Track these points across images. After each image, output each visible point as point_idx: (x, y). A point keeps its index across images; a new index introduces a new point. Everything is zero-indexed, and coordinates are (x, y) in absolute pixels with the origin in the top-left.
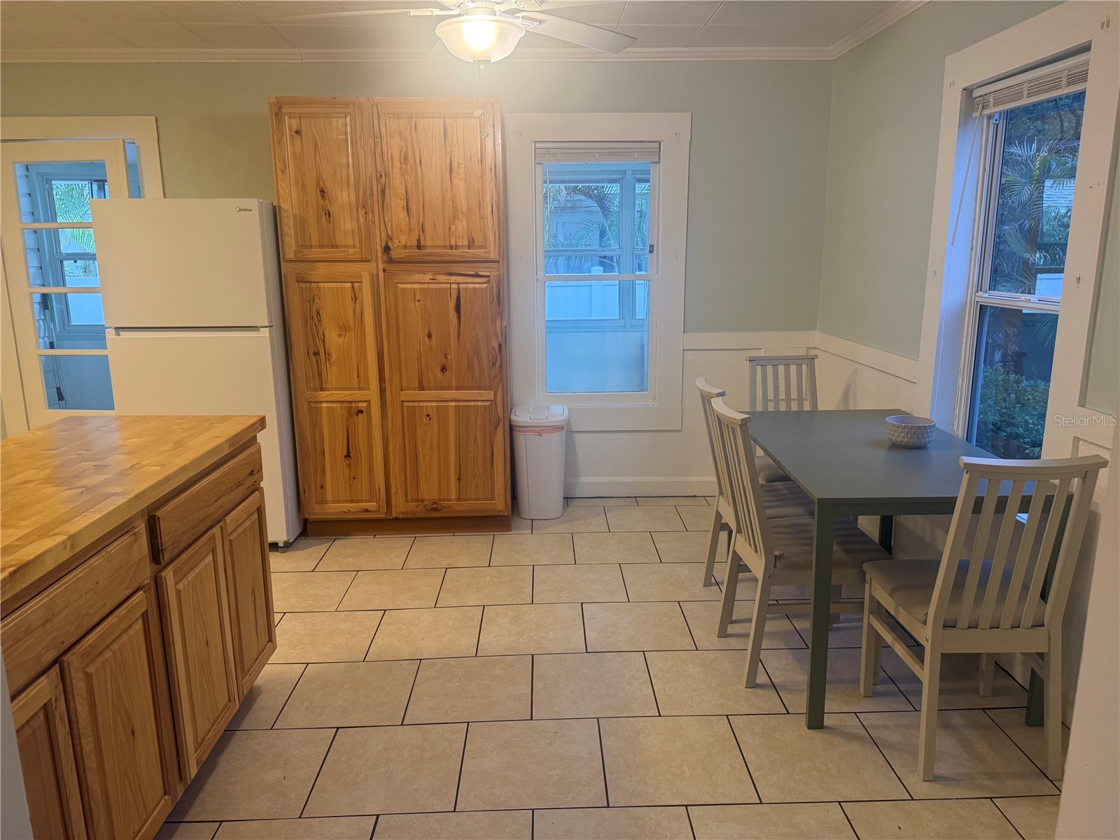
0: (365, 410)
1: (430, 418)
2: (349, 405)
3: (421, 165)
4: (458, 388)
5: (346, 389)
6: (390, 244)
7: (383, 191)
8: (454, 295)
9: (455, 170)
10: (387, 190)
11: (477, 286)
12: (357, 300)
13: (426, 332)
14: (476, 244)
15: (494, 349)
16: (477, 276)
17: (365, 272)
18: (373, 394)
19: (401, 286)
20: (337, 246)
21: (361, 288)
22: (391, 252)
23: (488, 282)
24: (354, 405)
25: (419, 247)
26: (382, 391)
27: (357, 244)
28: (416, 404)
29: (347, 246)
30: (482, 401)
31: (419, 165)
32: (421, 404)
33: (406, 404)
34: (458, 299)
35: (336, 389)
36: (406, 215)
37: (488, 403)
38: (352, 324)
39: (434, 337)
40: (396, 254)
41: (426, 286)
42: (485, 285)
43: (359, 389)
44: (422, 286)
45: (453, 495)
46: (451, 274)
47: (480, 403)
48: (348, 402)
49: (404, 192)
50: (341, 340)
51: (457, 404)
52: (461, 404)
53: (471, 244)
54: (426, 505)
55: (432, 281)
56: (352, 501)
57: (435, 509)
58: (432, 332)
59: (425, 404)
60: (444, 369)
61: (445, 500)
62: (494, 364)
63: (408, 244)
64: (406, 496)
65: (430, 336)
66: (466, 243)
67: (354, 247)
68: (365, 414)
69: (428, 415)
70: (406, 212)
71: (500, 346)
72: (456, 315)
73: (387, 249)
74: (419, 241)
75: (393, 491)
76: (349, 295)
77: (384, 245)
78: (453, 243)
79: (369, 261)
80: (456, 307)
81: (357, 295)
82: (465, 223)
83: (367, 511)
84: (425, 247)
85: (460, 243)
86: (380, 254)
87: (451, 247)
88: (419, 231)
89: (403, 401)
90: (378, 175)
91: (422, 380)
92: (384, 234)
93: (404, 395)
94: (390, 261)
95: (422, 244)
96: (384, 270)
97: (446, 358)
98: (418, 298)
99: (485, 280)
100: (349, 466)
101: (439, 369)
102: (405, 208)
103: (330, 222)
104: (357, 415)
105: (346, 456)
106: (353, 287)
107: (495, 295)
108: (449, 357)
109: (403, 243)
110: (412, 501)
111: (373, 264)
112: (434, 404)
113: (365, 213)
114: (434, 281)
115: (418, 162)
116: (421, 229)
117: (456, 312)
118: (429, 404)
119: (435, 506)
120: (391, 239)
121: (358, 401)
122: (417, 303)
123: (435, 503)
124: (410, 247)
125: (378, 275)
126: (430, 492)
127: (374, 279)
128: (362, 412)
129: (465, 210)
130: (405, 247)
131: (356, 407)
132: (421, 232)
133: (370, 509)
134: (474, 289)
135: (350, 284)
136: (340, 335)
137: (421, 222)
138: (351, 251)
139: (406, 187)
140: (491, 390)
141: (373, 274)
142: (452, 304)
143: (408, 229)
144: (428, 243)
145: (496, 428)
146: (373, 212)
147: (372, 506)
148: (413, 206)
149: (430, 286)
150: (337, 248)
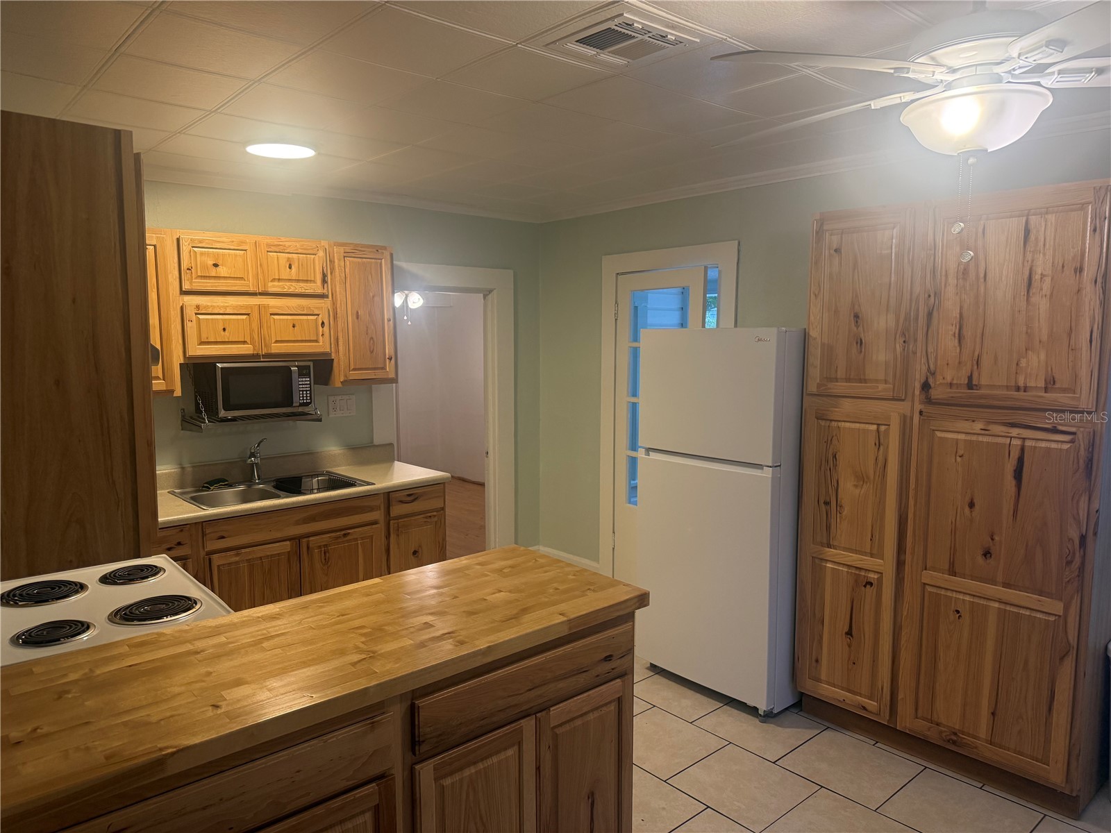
0: (875, 583)
1: (960, 617)
2: (857, 572)
3: (985, 280)
4: (1006, 585)
5: (856, 552)
6: (931, 381)
7: (930, 315)
8: (1015, 454)
9: (1035, 284)
10: (935, 314)
11: (1054, 445)
12: (882, 448)
13: (967, 499)
14: (1057, 385)
15: (1071, 540)
16: (1055, 430)
17: (894, 412)
18: (885, 565)
19: (939, 434)
20: (865, 381)
21: (887, 432)
22: (930, 390)
23: (1072, 441)
24: (863, 573)
25: (970, 386)
26: (900, 564)
27: (890, 379)
28: (943, 592)
29: (877, 381)
30: (1043, 612)
31: (982, 280)
32: (949, 594)
33: (929, 589)
34: (1021, 460)
35: (845, 549)
36: (957, 344)
37: (1052, 618)
38: (872, 477)
39: (977, 507)
40: (936, 393)
41: (974, 438)
42: (1066, 446)
43: (872, 555)
44: (969, 438)
45: (983, 732)
46: (1013, 425)
47: (1039, 615)
48: (857, 568)
49: (958, 316)
50: (857, 491)
51: (1002, 606)
52: (1008, 608)
53: (1050, 386)
54: (941, 732)
55: (983, 432)
56: (849, 691)
57: (954, 743)
58: (975, 501)
59: (954, 595)
60: (987, 554)
61: (969, 735)
62: (1069, 563)
63: (955, 382)
64: (916, 710)
65: (972, 505)
66: (1042, 384)
67: (886, 382)
68: (874, 588)
69: (958, 612)
70: (957, 341)
71: (1083, 538)
72: (1014, 483)
73: (926, 386)
74: (970, 378)
75: (901, 696)
76: (872, 440)
77: (922, 381)
78: (1021, 383)
79: (903, 400)
80: (1015, 471)
81: (882, 441)
82: (1043, 356)
83: (864, 708)
84: (978, 387)
85: (1031, 384)
86: (917, 392)
87: (1018, 389)
88: (972, 366)
89: (925, 584)
90: (926, 296)
91: (953, 561)
92: (924, 368)
93: (928, 577)
94: (929, 401)
95: (974, 383)
96: (921, 413)
97: (993, 539)
98: (961, 452)
99: (1067, 438)
100: (850, 646)
101: (980, 552)
102: (957, 335)
103: (861, 352)
104: (865, 586)
105: (847, 633)
106: (878, 430)
107: (1081, 462)
108: (997, 538)
109: (949, 379)
110: (924, 719)
111: (904, 407)
112: (967, 598)
113: (904, 342)
114: (987, 432)
115: (982, 275)
116: (975, 363)
117: (1015, 478)
118: (961, 597)
119: (954, 738)
120: (933, 374)
121: (869, 571)
122: (959, 459)
123: (955, 734)
124: (958, 386)
125: (912, 418)
126: (949, 715)
127: (905, 422)
128: (871, 584)
129: (1045, 338)
130: (951, 385)
131: (865, 576)
132: (976, 367)
133: (869, 708)
134: (1048, 450)
135: (874, 427)
136: (856, 486)
137: (976, 354)
138: (881, 386)
139: (961, 308)
140: (1061, 600)
141: (905, 416)
142: (1010, 467)
143: (957, 361)
144: (984, 381)
145: (1062, 659)
146: (916, 340)
147: (872, 705)
148: (968, 333)
149: (981, 438)
150: (866, 383)
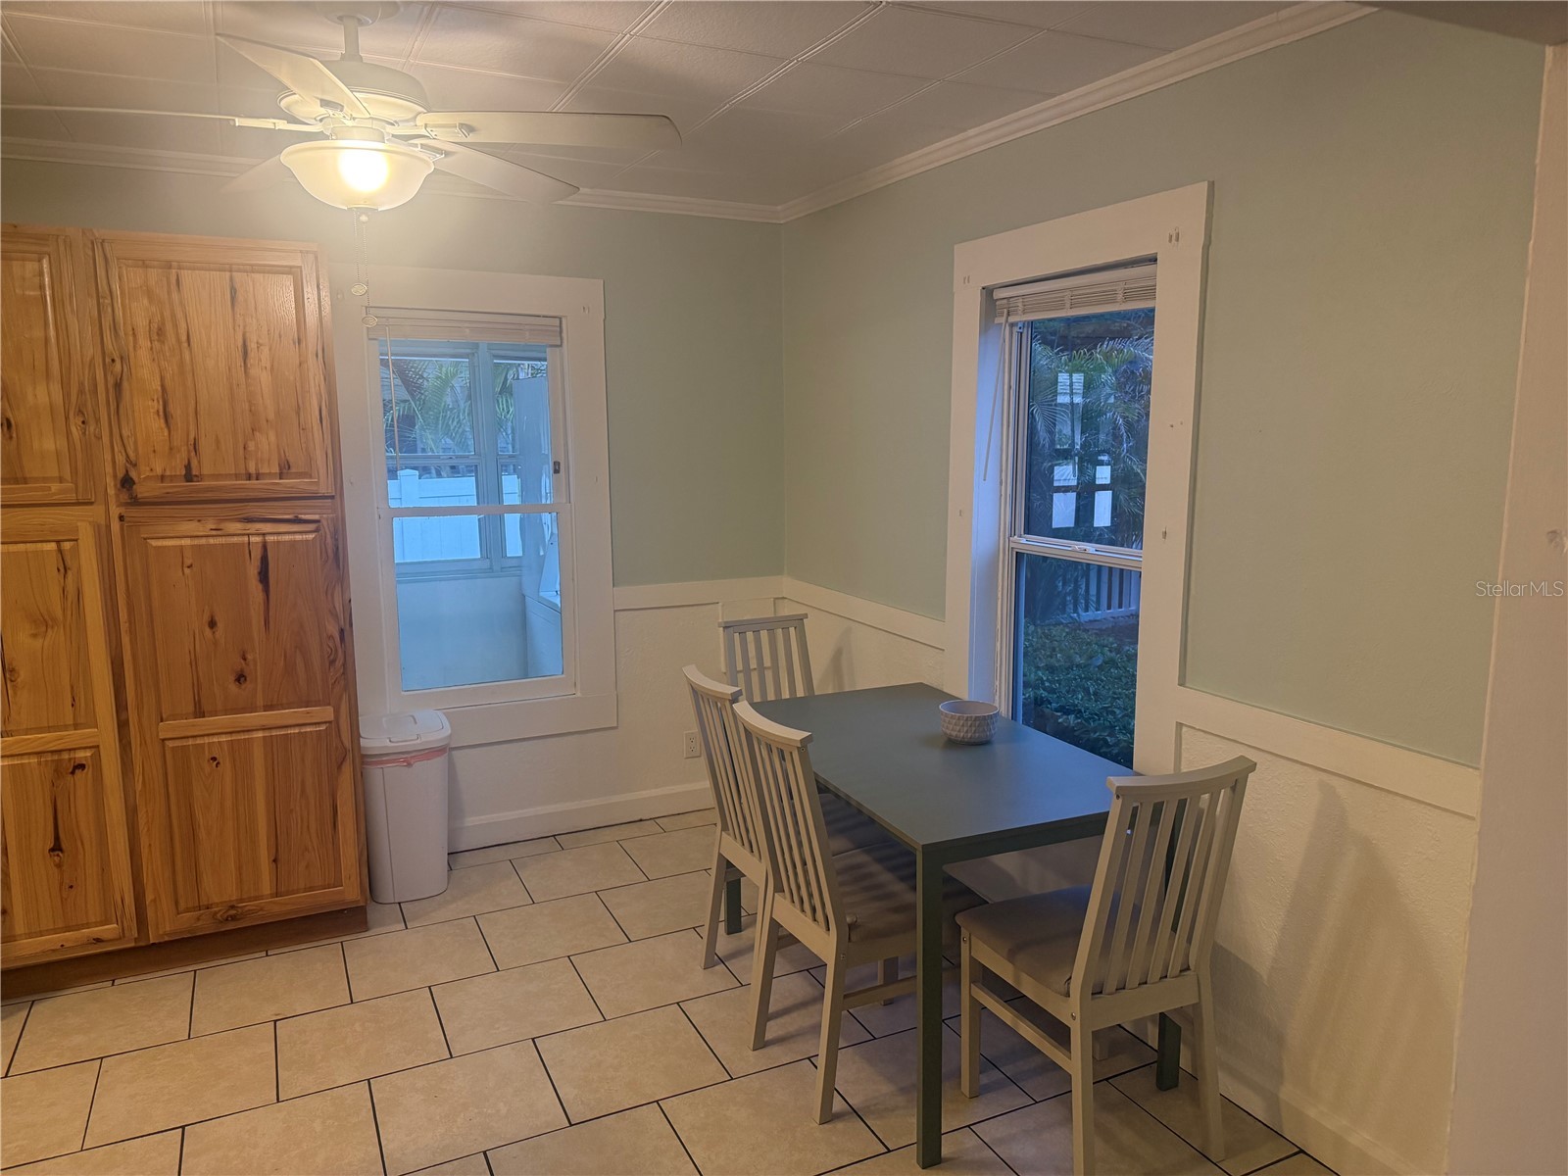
0: (89, 763)
1: (218, 763)
2: (56, 757)
3: (189, 345)
4: (268, 708)
5: (49, 729)
6: (133, 474)
7: (118, 386)
8: (257, 554)
9: (252, 355)
10: (125, 384)
11: (298, 537)
12: (69, 573)
13: (206, 618)
14: (293, 470)
15: (331, 637)
16: (297, 521)
17: (83, 523)
18: (105, 733)
19: (154, 543)
20: (25, 481)
21: (76, 551)
22: (135, 487)
23: (317, 530)
24: (65, 756)
25: (189, 477)
26: (123, 725)
27: (68, 475)
28: (191, 742)
29: (45, 479)
30: (315, 724)
31: (186, 345)
32: (199, 741)
33: (170, 744)
34: (264, 560)
35: (27, 731)
36: (163, 425)
37: (323, 727)
38: (59, 613)
39: (220, 625)
40: (143, 490)
41: (203, 541)
42: (311, 536)
43: (76, 726)
44: (196, 542)
45: (266, 888)
46: (249, 520)
47: (308, 729)
48: (52, 752)
49: (159, 388)
50: (38, 643)
51: (267, 734)
52: (274, 733)
53: (285, 471)
54: (216, 913)
55: (214, 533)
56: (68, 929)
57: (234, 918)
58: (217, 619)
59: (206, 740)
60: (240, 678)
61: (250, 899)
62: (332, 663)
63: (168, 473)
64: (177, 903)
65: (212, 624)
66: (276, 470)
67: (61, 480)
68: (89, 771)
69: (214, 759)
70: (162, 421)
71: (342, 631)
72: (260, 587)
73: (127, 482)
74: (188, 467)
75: (149, 897)
76: (53, 563)
77: (121, 474)
78: (252, 470)
79: (91, 503)
80: (260, 573)
81: (69, 563)
82: (272, 438)
83: (98, 940)
84: (200, 478)
85: (265, 470)
86: (111, 491)
87: (249, 477)
88: (189, 452)
89: (163, 740)
90: (108, 360)
91: (199, 701)
92: (120, 459)
93: (166, 729)
94: (135, 502)
95: (194, 473)
96: (121, 518)
97: (245, 659)
98: (188, 562)
99: (312, 527)
100: (59, 866)
101: (232, 678)
102: (161, 413)
103: (11, 438)
104: (73, 773)
105: (52, 850)
106: (60, 551)
107: (330, 551)
108: (249, 657)
109: (159, 471)
110: (187, 910)
111: (98, 511)
112: (224, 738)
113: (83, 422)
114: (219, 533)
115: (184, 338)
116: (192, 448)
117: (261, 581)
118: (215, 739)
119: (233, 912)
120: (135, 465)
121: (75, 749)
122: (187, 571)
123: (233, 907)
124: (172, 478)
125: (108, 527)
126: (220, 888)
127: (103, 535)
128: (82, 767)
129: (271, 416)
130: (162, 478)
131: (70, 759)
132: (193, 454)
133: (105, 936)
134: (293, 543)
135: (53, 546)
136: (34, 636)
137: (192, 437)
138: (55, 487)
139: (162, 379)
140: (329, 704)
141: (99, 526)
142: (253, 570)
143: (167, 448)
144: (206, 471)
145: (339, 767)
146: (98, 421)
147: (109, 930)
148: (176, 410)
149: (212, 541)
150: (26, 483)
